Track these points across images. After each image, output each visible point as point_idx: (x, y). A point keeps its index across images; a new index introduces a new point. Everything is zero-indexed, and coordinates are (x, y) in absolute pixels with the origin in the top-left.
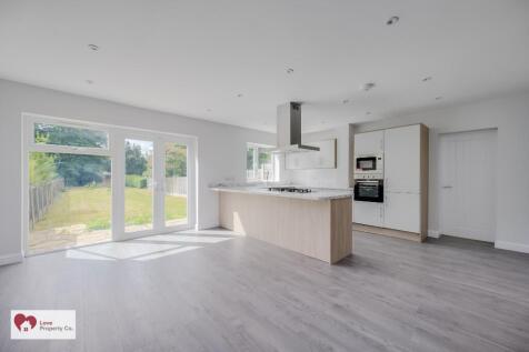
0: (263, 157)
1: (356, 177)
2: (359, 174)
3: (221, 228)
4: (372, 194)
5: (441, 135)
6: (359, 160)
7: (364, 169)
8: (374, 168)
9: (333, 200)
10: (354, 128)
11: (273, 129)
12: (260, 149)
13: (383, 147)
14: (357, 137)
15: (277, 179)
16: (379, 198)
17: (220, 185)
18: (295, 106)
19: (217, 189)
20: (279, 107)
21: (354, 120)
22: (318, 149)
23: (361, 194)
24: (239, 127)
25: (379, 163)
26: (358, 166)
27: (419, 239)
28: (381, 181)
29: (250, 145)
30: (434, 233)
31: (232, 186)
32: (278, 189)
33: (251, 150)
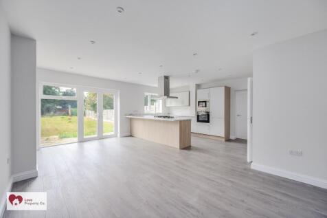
0: (153, 101)
1: (198, 111)
2: (199, 109)
3: (131, 136)
4: (205, 119)
5: (235, 91)
6: (199, 102)
7: (201, 107)
8: (206, 106)
10: (198, 86)
11: (156, 85)
12: (152, 96)
13: (209, 97)
14: (199, 91)
15: (161, 112)
16: (208, 121)
17: (131, 115)
18: (167, 78)
19: (129, 117)
20: (159, 78)
21: (198, 83)
22: (177, 98)
23: (200, 119)
24: (142, 85)
25: (208, 104)
26: (199, 105)
27: (224, 140)
28: (208, 113)
29: (146, 94)
30: (232, 137)
31: (136, 115)
32: (159, 117)
33: (147, 96)
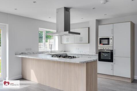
1: (99, 48)
2: (101, 47)
3: (23, 79)
6: (101, 39)
7: (103, 44)
8: (108, 44)
9: (87, 63)
10: (99, 21)
11: (54, 21)
12: (47, 32)
13: (113, 33)
14: (100, 27)
16: (111, 60)
17: (22, 54)
18: (67, 9)
19: (20, 56)
21: (99, 18)
22: (79, 34)
23: (102, 58)
25: (111, 41)
26: (100, 43)
27: (130, 81)
28: (112, 51)
29: (41, 29)
33: (42, 32)
